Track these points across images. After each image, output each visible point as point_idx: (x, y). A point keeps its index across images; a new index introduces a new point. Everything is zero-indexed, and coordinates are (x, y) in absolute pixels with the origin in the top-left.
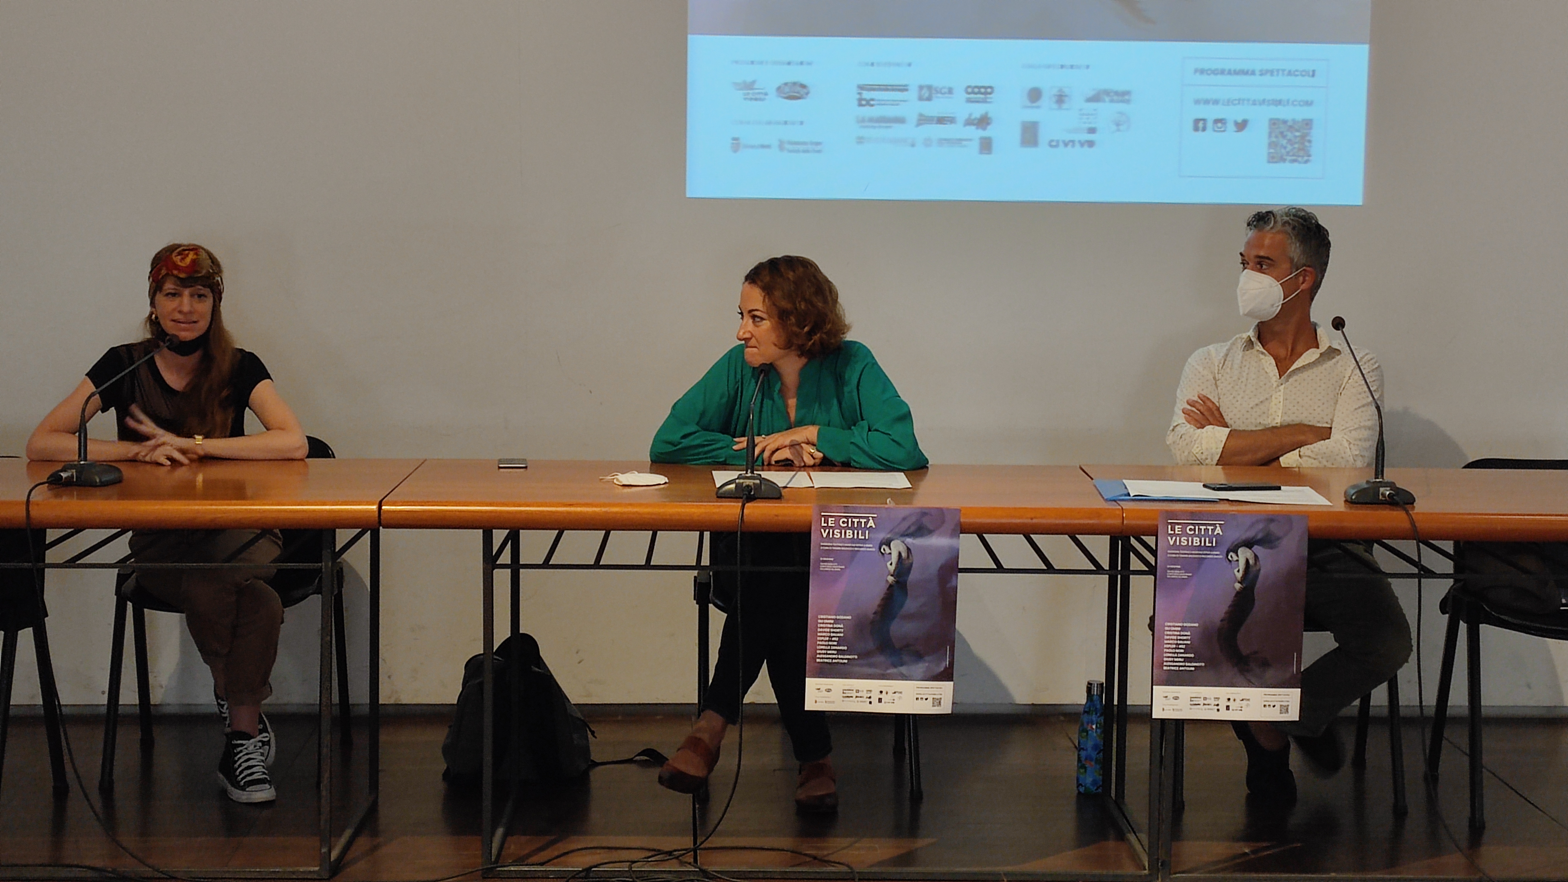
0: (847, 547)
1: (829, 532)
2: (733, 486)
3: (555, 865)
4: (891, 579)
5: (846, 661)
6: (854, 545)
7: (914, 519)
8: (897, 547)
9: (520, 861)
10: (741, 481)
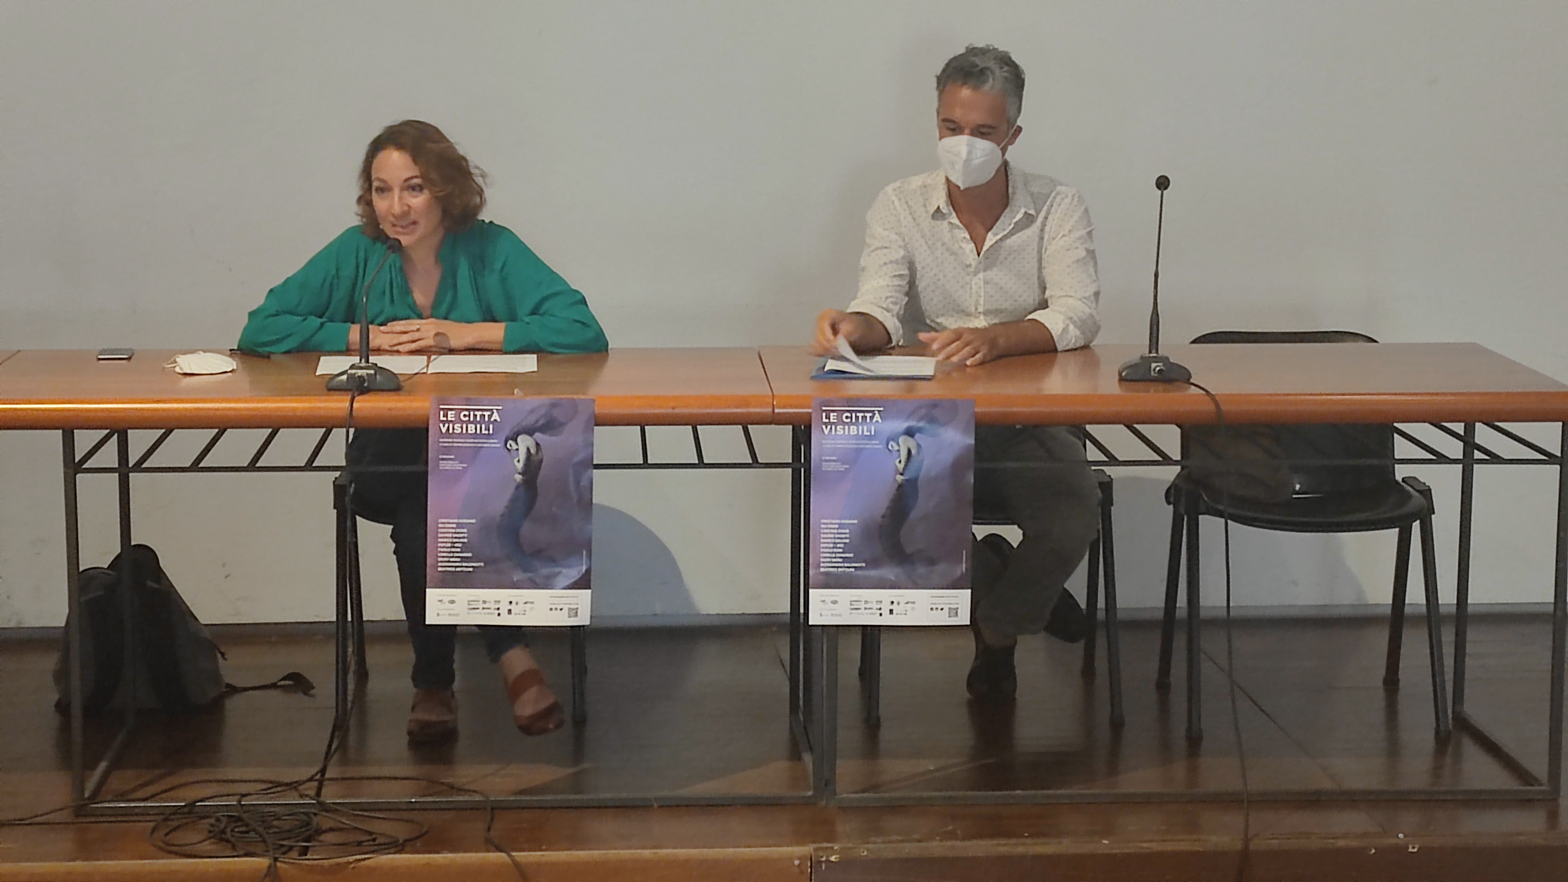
0: (469, 443)
1: (448, 427)
2: (344, 377)
3: (162, 800)
4: (519, 478)
5: (471, 569)
6: (476, 441)
7: (542, 411)
8: (525, 442)
9: (122, 796)
10: (353, 371)
